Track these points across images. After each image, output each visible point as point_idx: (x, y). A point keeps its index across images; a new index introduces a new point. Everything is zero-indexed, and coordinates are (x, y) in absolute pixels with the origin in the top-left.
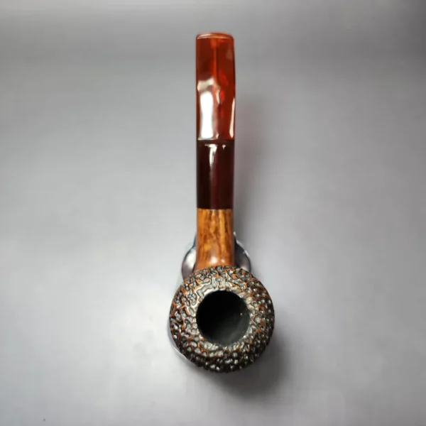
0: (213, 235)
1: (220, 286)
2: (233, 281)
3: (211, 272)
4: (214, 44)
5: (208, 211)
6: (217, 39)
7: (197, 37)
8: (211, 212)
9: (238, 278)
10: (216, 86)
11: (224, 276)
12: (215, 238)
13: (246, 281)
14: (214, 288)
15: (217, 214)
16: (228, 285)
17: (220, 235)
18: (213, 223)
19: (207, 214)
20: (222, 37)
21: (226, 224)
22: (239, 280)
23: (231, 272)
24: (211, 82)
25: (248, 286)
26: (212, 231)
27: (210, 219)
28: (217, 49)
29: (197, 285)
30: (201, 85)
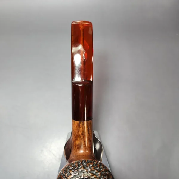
0: (81, 135)
1: (84, 176)
2: (92, 172)
3: (79, 166)
4: (81, 27)
5: (78, 122)
6: (83, 24)
7: (72, 23)
8: (80, 123)
9: (95, 169)
10: (83, 50)
11: (87, 168)
12: (82, 137)
13: (100, 171)
14: (81, 177)
15: (83, 124)
16: (89, 175)
17: (85, 136)
18: (81, 129)
19: (77, 123)
20: (86, 23)
21: (88, 129)
22: (96, 171)
23: (91, 166)
24: (80, 47)
25: (101, 175)
26: (80, 133)
27: (79, 126)
28: (83, 30)
29: (71, 175)
30: (74, 49)
